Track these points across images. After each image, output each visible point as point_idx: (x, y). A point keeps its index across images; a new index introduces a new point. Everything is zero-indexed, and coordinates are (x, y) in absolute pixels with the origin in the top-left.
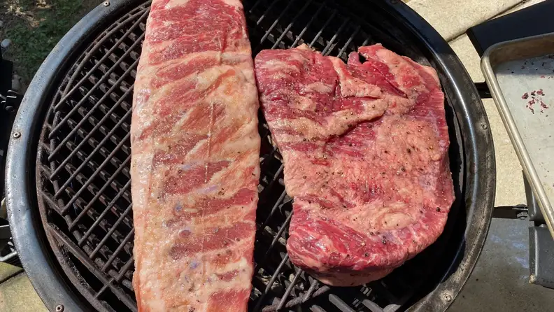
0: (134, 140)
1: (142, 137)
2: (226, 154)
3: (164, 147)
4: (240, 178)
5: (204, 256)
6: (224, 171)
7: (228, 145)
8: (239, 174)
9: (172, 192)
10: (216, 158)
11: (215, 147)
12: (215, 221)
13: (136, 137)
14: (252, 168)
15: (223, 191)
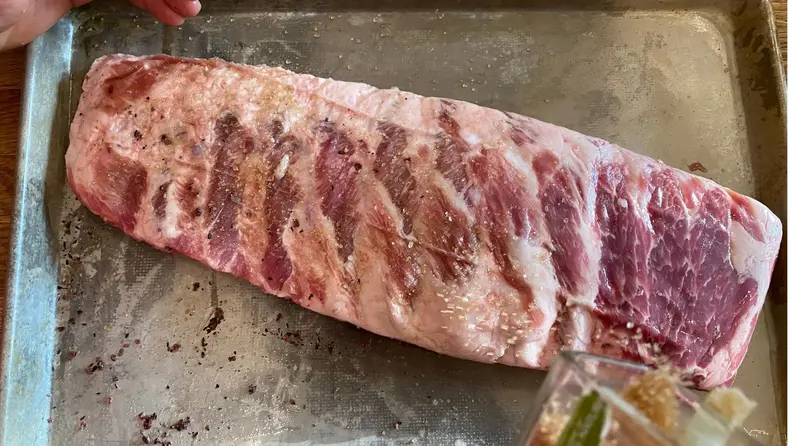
0: (446, 103)
1: (444, 116)
2: (362, 259)
3: (411, 150)
4: (312, 271)
5: (204, 170)
6: (333, 243)
7: (379, 266)
8: (319, 270)
9: (327, 145)
10: (361, 237)
11: (383, 242)
12: (252, 203)
13: (448, 108)
14: (322, 299)
15: (299, 230)
